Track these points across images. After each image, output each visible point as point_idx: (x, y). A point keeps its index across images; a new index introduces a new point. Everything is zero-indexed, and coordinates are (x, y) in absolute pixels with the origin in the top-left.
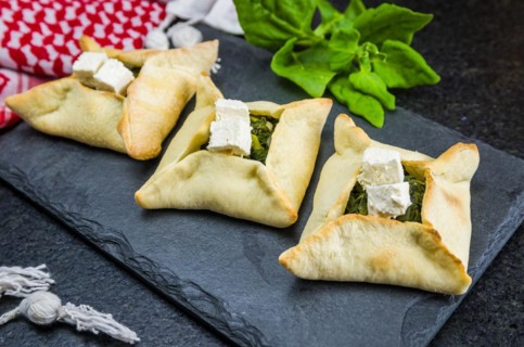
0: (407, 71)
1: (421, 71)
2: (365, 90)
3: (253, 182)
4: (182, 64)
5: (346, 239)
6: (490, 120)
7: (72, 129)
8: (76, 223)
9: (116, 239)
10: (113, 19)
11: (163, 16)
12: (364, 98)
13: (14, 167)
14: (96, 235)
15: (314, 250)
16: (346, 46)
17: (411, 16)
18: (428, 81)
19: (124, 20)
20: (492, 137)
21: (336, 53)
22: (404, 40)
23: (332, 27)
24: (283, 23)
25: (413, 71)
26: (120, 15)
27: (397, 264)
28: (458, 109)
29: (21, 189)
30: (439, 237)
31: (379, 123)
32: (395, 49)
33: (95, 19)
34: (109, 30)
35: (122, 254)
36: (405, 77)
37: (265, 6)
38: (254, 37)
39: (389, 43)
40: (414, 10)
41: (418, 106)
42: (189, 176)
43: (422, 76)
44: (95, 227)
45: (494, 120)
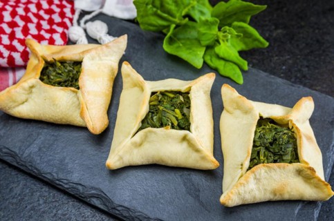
0: (247, 40)
1: (257, 40)
2: (228, 58)
3: (185, 144)
4: (107, 56)
5: (258, 180)
6: (299, 67)
7: (42, 115)
8: (66, 186)
9: (98, 195)
10: (39, 17)
11: (73, 11)
12: (227, 64)
13: (5, 148)
14: (83, 193)
15: (240, 191)
16: (210, 29)
17: (254, 7)
18: (261, 46)
19: (46, 17)
20: (303, 79)
21: (204, 34)
22: (244, 21)
23: (189, 10)
24: (165, 15)
25: (251, 40)
26: (42, 13)
27: (289, 190)
28: (278, 61)
29: (15, 164)
30: (315, 171)
31: (241, 81)
32: (240, 27)
33: (26, 19)
34: (39, 27)
35: (106, 205)
36: (245, 43)
37: (154, 6)
38: (146, 26)
39: (236, 23)
40: (255, 4)
41: (255, 61)
42: (140, 145)
43: (256, 43)
44: (80, 188)
45: (301, 66)
